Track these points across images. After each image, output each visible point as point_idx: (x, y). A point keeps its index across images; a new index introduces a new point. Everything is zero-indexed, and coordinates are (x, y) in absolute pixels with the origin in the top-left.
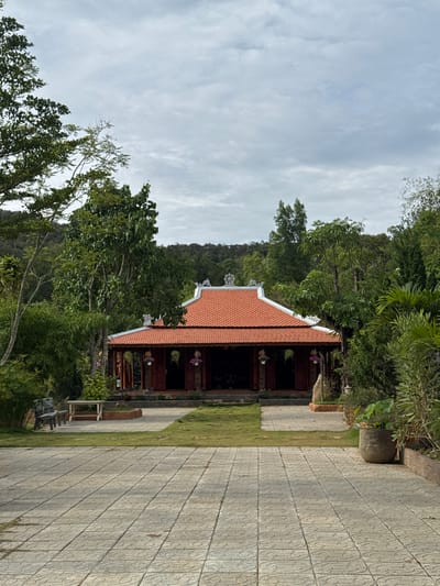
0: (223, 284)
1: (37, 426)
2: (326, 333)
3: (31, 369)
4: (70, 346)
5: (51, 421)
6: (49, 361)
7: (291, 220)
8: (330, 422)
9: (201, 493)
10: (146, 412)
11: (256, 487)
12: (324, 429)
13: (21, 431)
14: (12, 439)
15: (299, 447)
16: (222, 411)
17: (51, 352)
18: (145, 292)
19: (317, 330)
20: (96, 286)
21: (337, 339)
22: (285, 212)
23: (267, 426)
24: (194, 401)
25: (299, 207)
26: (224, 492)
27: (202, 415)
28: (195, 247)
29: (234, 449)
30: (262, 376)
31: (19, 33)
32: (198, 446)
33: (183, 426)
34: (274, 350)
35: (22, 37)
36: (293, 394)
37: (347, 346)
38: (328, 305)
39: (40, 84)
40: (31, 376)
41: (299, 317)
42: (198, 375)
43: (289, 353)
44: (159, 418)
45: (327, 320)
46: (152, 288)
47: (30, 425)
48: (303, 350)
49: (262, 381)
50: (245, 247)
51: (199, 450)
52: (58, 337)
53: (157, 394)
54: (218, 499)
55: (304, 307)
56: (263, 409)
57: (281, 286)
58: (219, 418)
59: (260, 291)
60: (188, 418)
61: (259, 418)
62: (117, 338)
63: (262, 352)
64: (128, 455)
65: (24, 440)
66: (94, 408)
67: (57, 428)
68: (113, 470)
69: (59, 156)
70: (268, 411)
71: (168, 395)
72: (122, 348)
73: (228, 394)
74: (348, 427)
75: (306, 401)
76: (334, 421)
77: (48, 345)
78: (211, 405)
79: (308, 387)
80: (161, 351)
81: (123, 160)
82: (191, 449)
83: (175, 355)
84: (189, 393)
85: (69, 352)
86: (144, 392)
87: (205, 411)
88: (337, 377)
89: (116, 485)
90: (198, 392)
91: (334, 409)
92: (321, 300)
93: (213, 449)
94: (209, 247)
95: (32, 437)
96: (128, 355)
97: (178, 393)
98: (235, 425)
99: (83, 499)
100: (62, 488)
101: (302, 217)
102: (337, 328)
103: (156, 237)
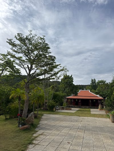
0: (83, 90)
1: (55, 110)
2: (101, 98)
3: (54, 101)
4: (61, 98)
5: (58, 110)
6: (58, 100)
7: (93, 81)
8: (103, 113)
9: (80, 129)
10: (72, 109)
11: (91, 128)
12: (102, 114)
13: (53, 111)
14: (51, 112)
15: (98, 118)
16: (84, 109)
17: (58, 99)
18: (72, 90)
19: (99, 97)
20: (65, 89)
21: (102, 99)
22: (92, 80)
23: (92, 113)
24: (80, 107)
25: (95, 79)
26: (85, 129)
27: (81, 110)
28: (80, 85)
29: (86, 117)
30: (90, 104)
31: (48, 46)
32: (80, 116)
33: (78, 112)
34: (92, 100)
35: (49, 47)
36: (95, 107)
37: (104, 100)
38: (101, 93)
39: (50, 53)
40: (54, 103)
41: (96, 95)
42: (80, 103)
43: (94, 101)
44: (74, 110)
45: (101, 96)
46: (73, 90)
47: (54, 110)
48: (97, 100)
49: (90, 105)
50: (87, 85)
51: (80, 117)
52: (59, 97)
53: (74, 106)
54: (83, 131)
55: (97, 93)
56: (91, 109)
57: (93, 90)
58: (84, 111)
59: (89, 91)
60: (79, 110)
61: (90, 111)
62: (68, 97)
63: (90, 100)
64: (68, 117)
65: (53, 113)
66: (64, 108)
67: (59, 111)
68: (65, 121)
69: (56, 67)
70: (92, 110)
71: (76, 106)
72: (69, 99)
73: (85, 107)
74: (106, 114)
75: (98, 108)
76: (103, 112)
77: (57, 98)
78: (82, 108)
79: (98, 106)
80: (74, 99)
81: (68, 71)
82: (79, 117)
83: (77, 100)
84: (79, 106)
85: (61, 99)
86: (72, 105)
87: (81, 109)
88: (103, 105)
89: (64, 125)
90: (80, 106)
91: (103, 110)
92: (100, 92)
93: (82, 117)
94: (81, 85)
95: (54, 112)
96: (70, 100)
97: (77, 106)
98: (86, 112)
99: (57, 128)
100: (55, 125)
101: (95, 81)
102: (103, 97)
103: (73, 82)
